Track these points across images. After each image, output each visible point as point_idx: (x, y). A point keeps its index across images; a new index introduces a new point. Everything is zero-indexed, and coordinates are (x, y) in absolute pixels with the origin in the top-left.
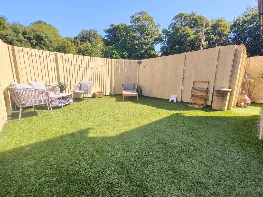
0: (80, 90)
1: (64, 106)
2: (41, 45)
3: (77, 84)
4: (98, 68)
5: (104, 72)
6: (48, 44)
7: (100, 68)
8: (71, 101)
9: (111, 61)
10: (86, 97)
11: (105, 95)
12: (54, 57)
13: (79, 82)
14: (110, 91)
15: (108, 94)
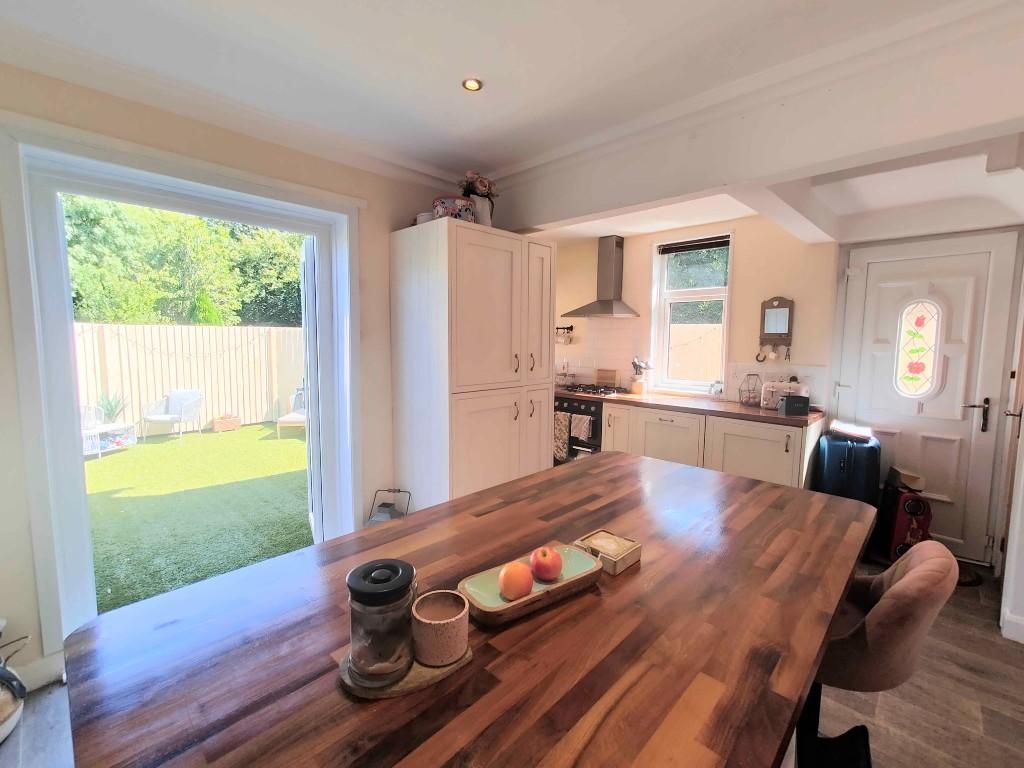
0: (167, 412)
1: (104, 455)
2: (94, 241)
3: (160, 398)
4: (227, 353)
5: (245, 362)
6: (122, 238)
7: (233, 352)
8: (130, 442)
9: (269, 333)
10: (196, 429)
11: (243, 423)
12: (95, 335)
13: (167, 393)
14: (265, 410)
15: (260, 421)
